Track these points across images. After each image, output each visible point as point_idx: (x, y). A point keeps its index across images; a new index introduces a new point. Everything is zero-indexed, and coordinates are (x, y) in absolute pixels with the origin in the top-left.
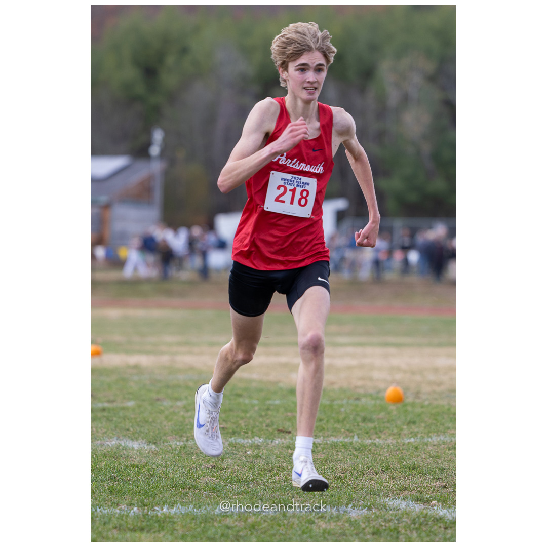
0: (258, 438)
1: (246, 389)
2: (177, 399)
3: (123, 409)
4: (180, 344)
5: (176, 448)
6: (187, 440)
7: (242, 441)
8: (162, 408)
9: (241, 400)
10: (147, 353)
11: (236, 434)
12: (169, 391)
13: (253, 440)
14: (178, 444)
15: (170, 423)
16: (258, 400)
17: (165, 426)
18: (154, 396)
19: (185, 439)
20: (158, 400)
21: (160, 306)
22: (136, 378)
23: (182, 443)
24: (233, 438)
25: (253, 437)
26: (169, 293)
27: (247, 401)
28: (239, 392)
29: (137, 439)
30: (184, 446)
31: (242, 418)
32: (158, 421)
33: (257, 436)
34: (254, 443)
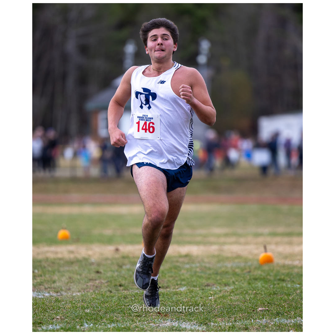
0: (300, 318)
1: (288, 275)
2: (226, 285)
3: (176, 294)
4: (226, 235)
5: (225, 328)
6: (235, 321)
7: (286, 321)
8: (211, 292)
9: (284, 284)
10: (198, 243)
11: (280, 315)
12: (218, 278)
13: (296, 320)
14: (227, 325)
15: (219, 306)
16: (299, 284)
17: (214, 309)
18: (204, 281)
19: (233, 319)
20: (208, 285)
21: (209, 201)
22: (187, 266)
23: (231, 324)
24: (277, 319)
25: (295, 318)
26: (216, 189)
27: (289, 286)
28: (282, 277)
29: (190, 320)
30: (232, 326)
31: (285, 301)
32: (208, 305)
33: (299, 316)
34: (297, 322)
